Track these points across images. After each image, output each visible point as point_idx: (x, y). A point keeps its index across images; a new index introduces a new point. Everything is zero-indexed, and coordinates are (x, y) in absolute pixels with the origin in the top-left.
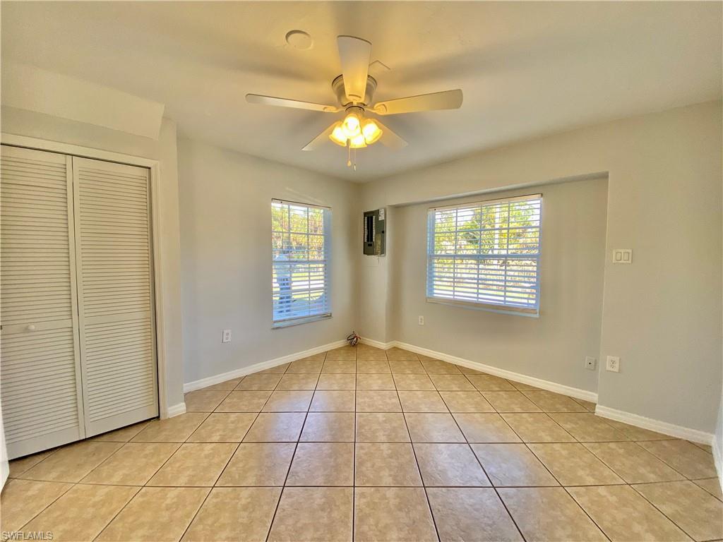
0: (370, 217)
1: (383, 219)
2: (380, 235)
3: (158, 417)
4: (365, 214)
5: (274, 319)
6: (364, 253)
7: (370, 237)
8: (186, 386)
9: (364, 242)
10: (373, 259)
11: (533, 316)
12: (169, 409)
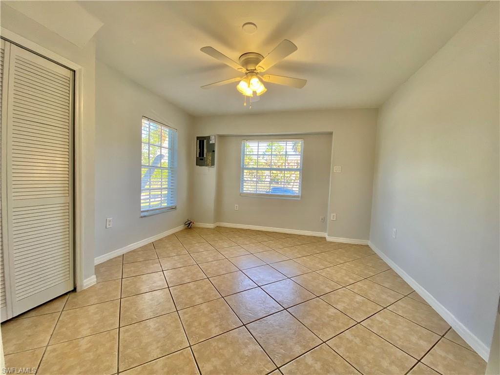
0: (201, 141)
1: (214, 142)
2: (211, 153)
3: (75, 290)
4: (198, 138)
5: (142, 210)
6: (197, 165)
7: (201, 154)
8: (97, 259)
9: (197, 158)
10: (205, 169)
11: (298, 199)
12: (85, 281)
